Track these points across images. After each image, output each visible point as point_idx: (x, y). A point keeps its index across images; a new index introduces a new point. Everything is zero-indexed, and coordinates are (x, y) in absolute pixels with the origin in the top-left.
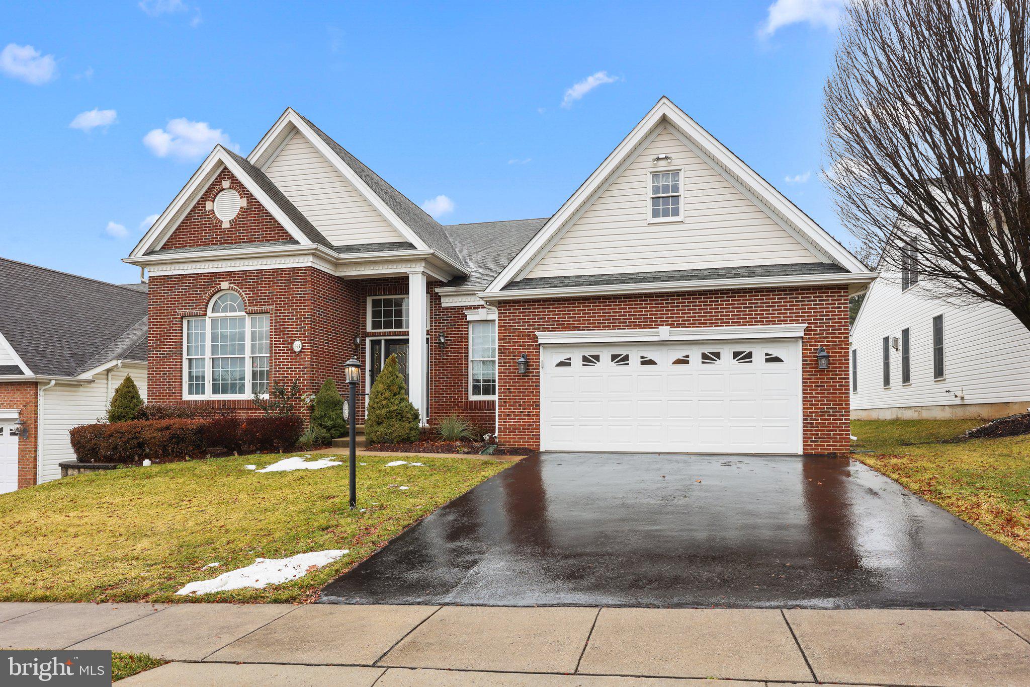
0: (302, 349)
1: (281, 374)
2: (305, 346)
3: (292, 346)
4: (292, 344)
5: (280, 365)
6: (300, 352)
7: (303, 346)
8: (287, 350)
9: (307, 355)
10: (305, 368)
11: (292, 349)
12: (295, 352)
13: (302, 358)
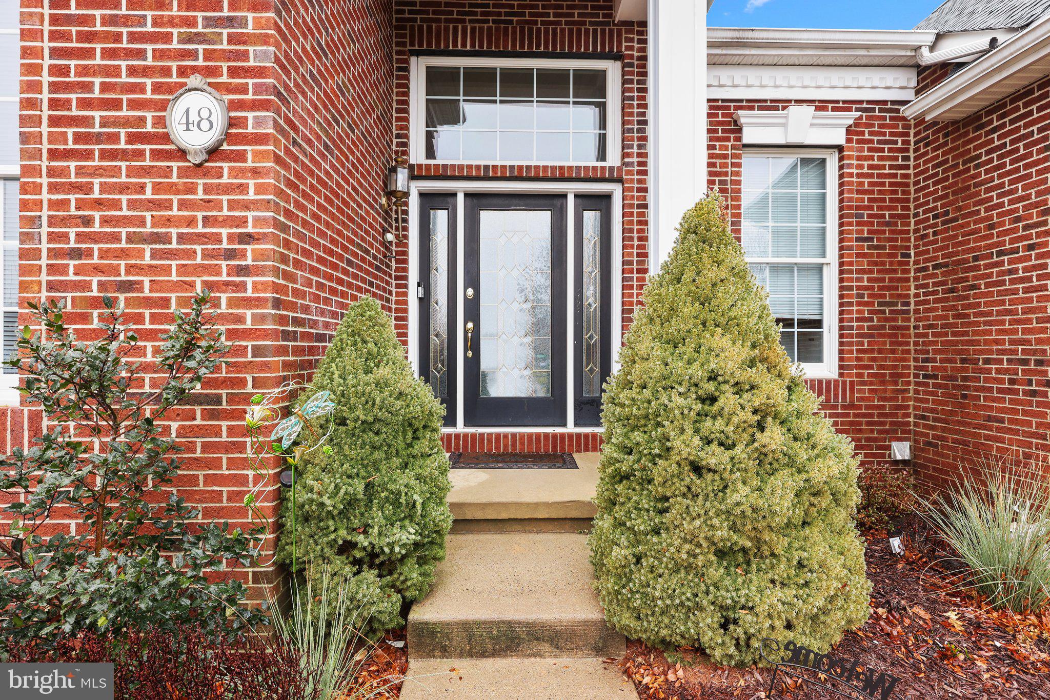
0: (228, 137)
1: (97, 270)
2: (243, 122)
3: (160, 121)
4: (163, 106)
5: (88, 221)
6: (213, 152)
7: (233, 122)
8: (132, 139)
9: (256, 172)
10: (248, 238)
11: (166, 138)
12: (182, 154)
13: (227, 189)
